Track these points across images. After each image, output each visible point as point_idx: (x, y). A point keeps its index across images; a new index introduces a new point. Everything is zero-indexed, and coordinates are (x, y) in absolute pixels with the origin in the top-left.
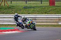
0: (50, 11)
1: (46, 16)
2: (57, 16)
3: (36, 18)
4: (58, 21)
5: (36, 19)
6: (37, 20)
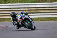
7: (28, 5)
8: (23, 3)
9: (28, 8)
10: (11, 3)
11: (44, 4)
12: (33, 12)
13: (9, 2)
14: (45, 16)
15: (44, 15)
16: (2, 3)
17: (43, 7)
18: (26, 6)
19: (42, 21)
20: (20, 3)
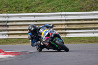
0: (38, 5)
1: (34, 16)
2: (62, 15)
3: (8, 22)
4: (66, 29)
5: (8, 26)
6: (10, 28)
7: (66, 15)
8: (58, 11)
9: (66, 20)
10: (38, 12)
11: (94, 14)
12: (74, 27)
13: (33, 10)
14: (95, 34)
15: (93, 32)
16: (22, 13)
17: (92, 20)
18: (63, 18)
19: (90, 42)
20: (53, 12)
